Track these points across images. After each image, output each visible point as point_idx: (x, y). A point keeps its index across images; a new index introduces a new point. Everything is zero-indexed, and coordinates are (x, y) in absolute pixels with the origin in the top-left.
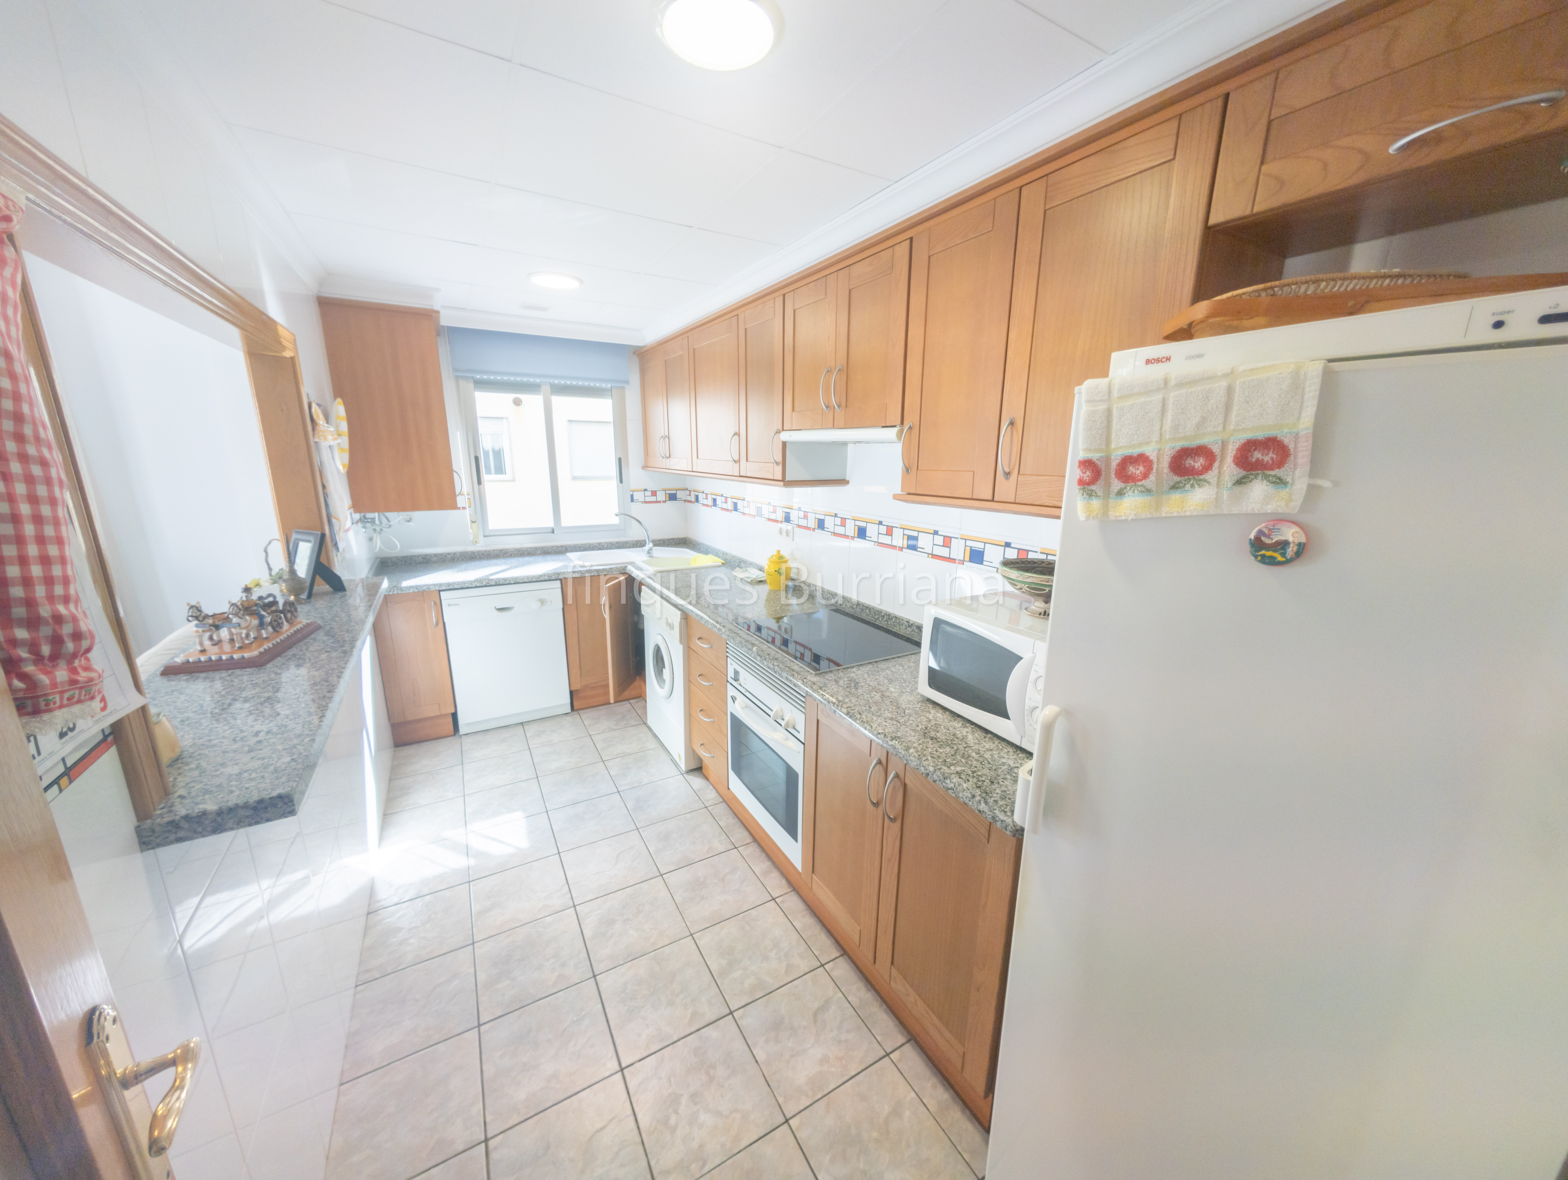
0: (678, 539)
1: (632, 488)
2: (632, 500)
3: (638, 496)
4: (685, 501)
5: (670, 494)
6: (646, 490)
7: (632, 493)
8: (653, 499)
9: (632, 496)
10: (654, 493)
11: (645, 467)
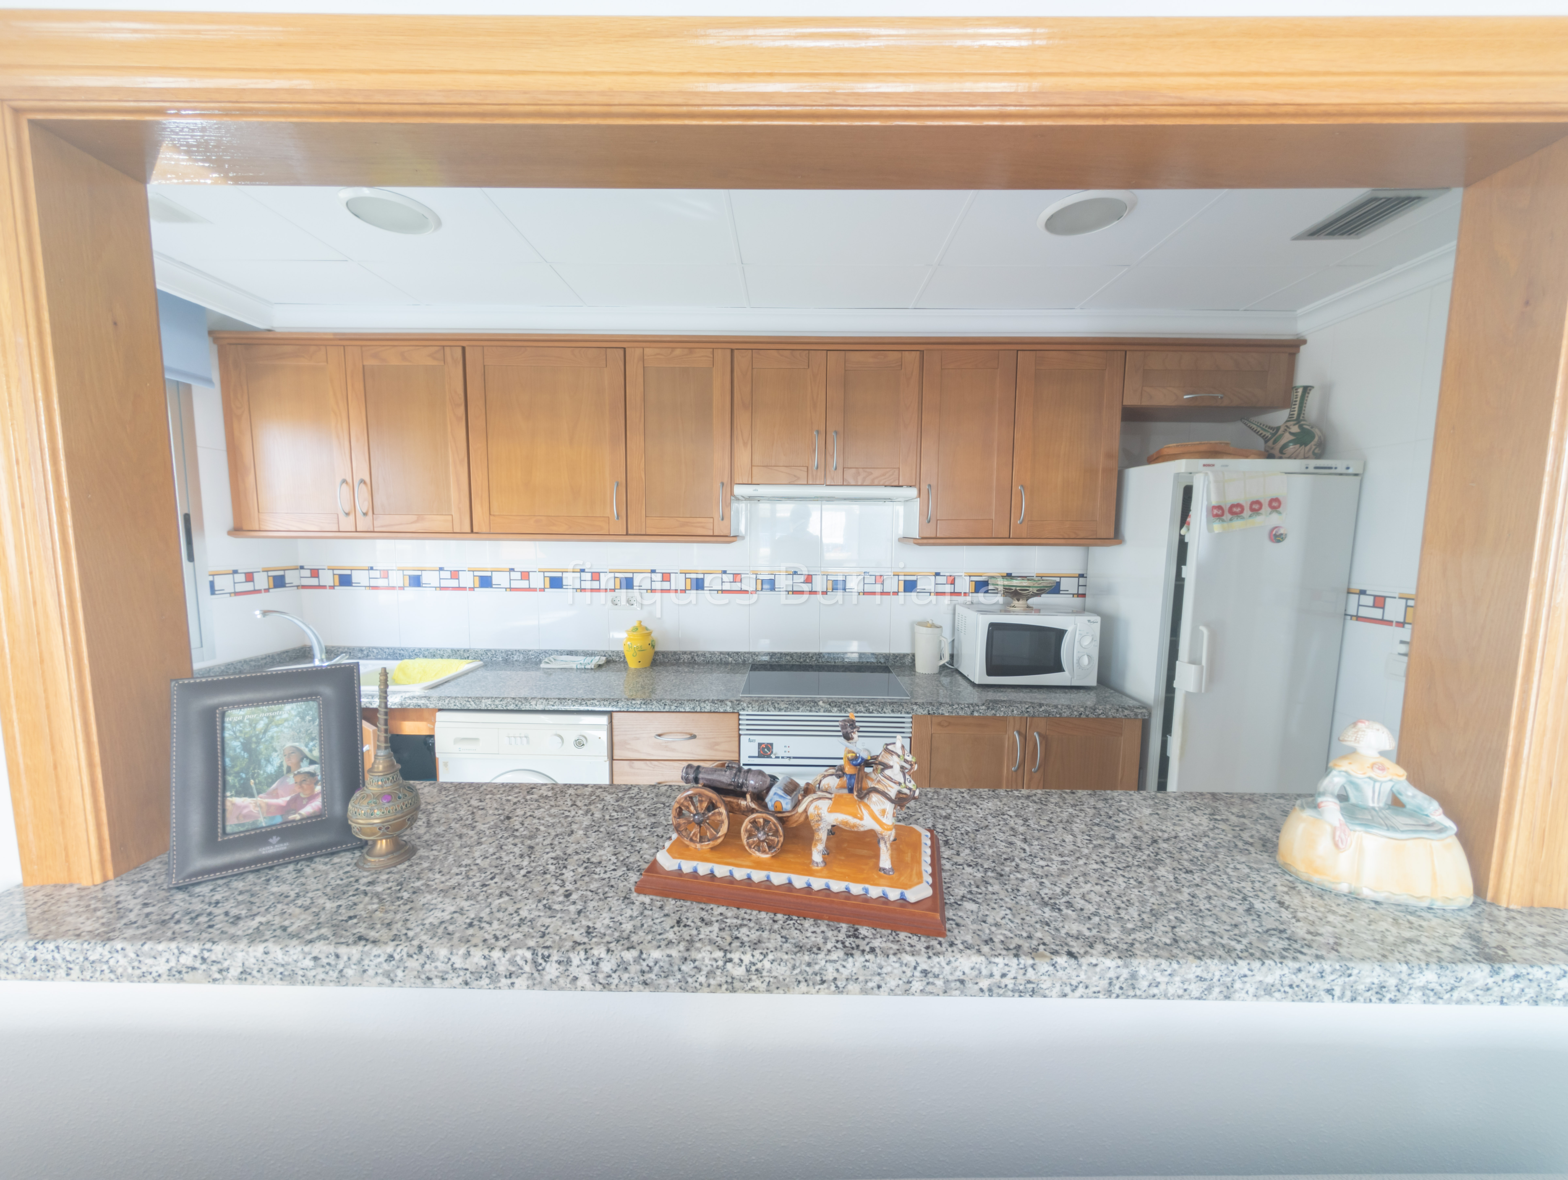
0: (294, 650)
1: (213, 569)
2: (213, 591)
3: (222, 583)
4: (298, 586)
5: (275, 577)
6: (235, 572)
7: (211, 578)
8: (249, 586)
9: (212, 584)
10: (249, 577)
11: (238, 530)
